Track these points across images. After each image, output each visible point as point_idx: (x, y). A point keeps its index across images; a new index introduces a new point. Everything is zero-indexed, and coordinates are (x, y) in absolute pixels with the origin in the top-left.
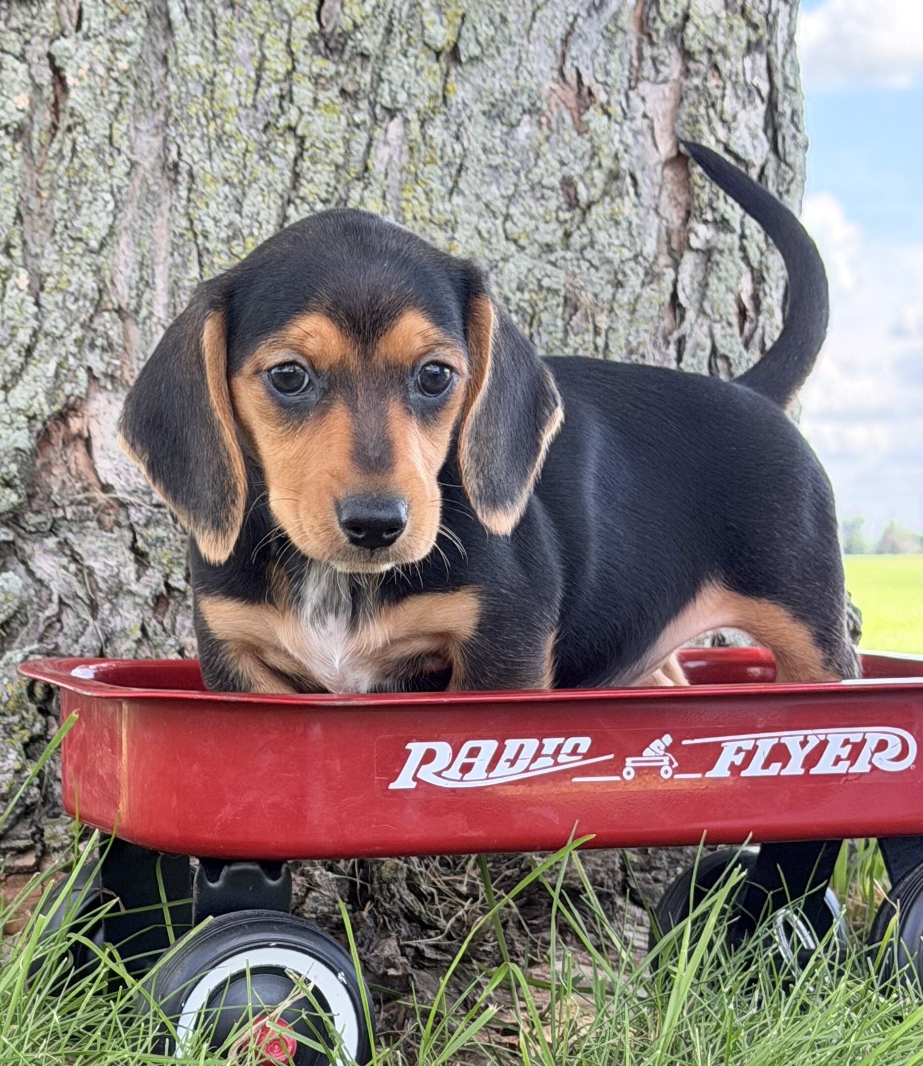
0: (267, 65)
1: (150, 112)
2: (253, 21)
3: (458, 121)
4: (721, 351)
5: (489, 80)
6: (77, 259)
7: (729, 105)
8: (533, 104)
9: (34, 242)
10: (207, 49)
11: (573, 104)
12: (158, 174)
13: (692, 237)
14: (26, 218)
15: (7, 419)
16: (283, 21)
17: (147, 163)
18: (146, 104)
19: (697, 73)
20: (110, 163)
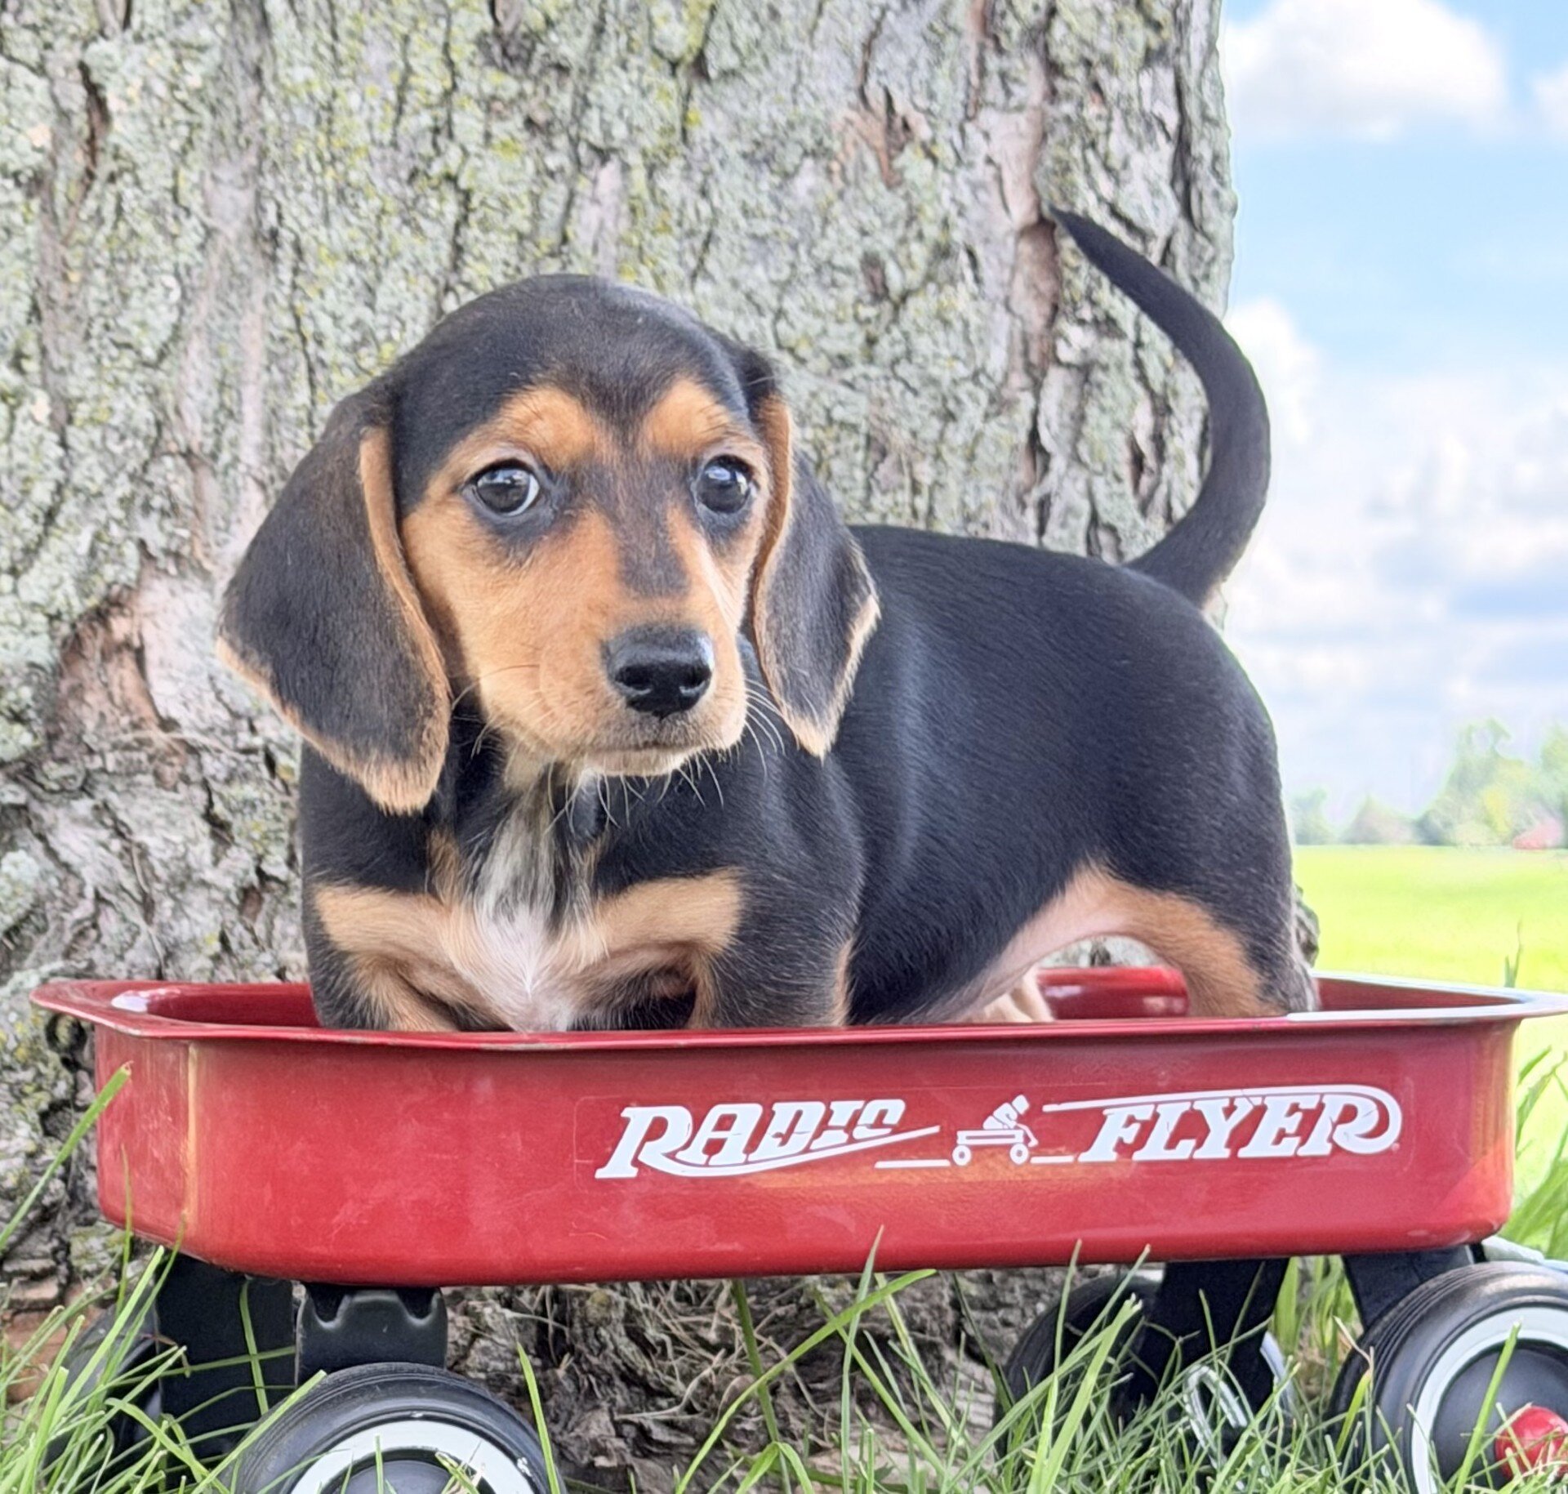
0: (413, 80)
1: (234, 153)
2: (393, 15)
3: (705, 167)
4: (1105, 518)
5: (751, 106)
6: (123, 376)
7: (1117, 144)
8: (820, 143)
9: (58, 350)
10: (321, 57)
11: (880, 142)
12: (248, 246)
13: (1061, 346)
14: (46, 314)
15: (17, 619)
16: (437, 16)
17: (232, 229)
18: (229, 140)
19: (1069, 96)
20: (174, 229)
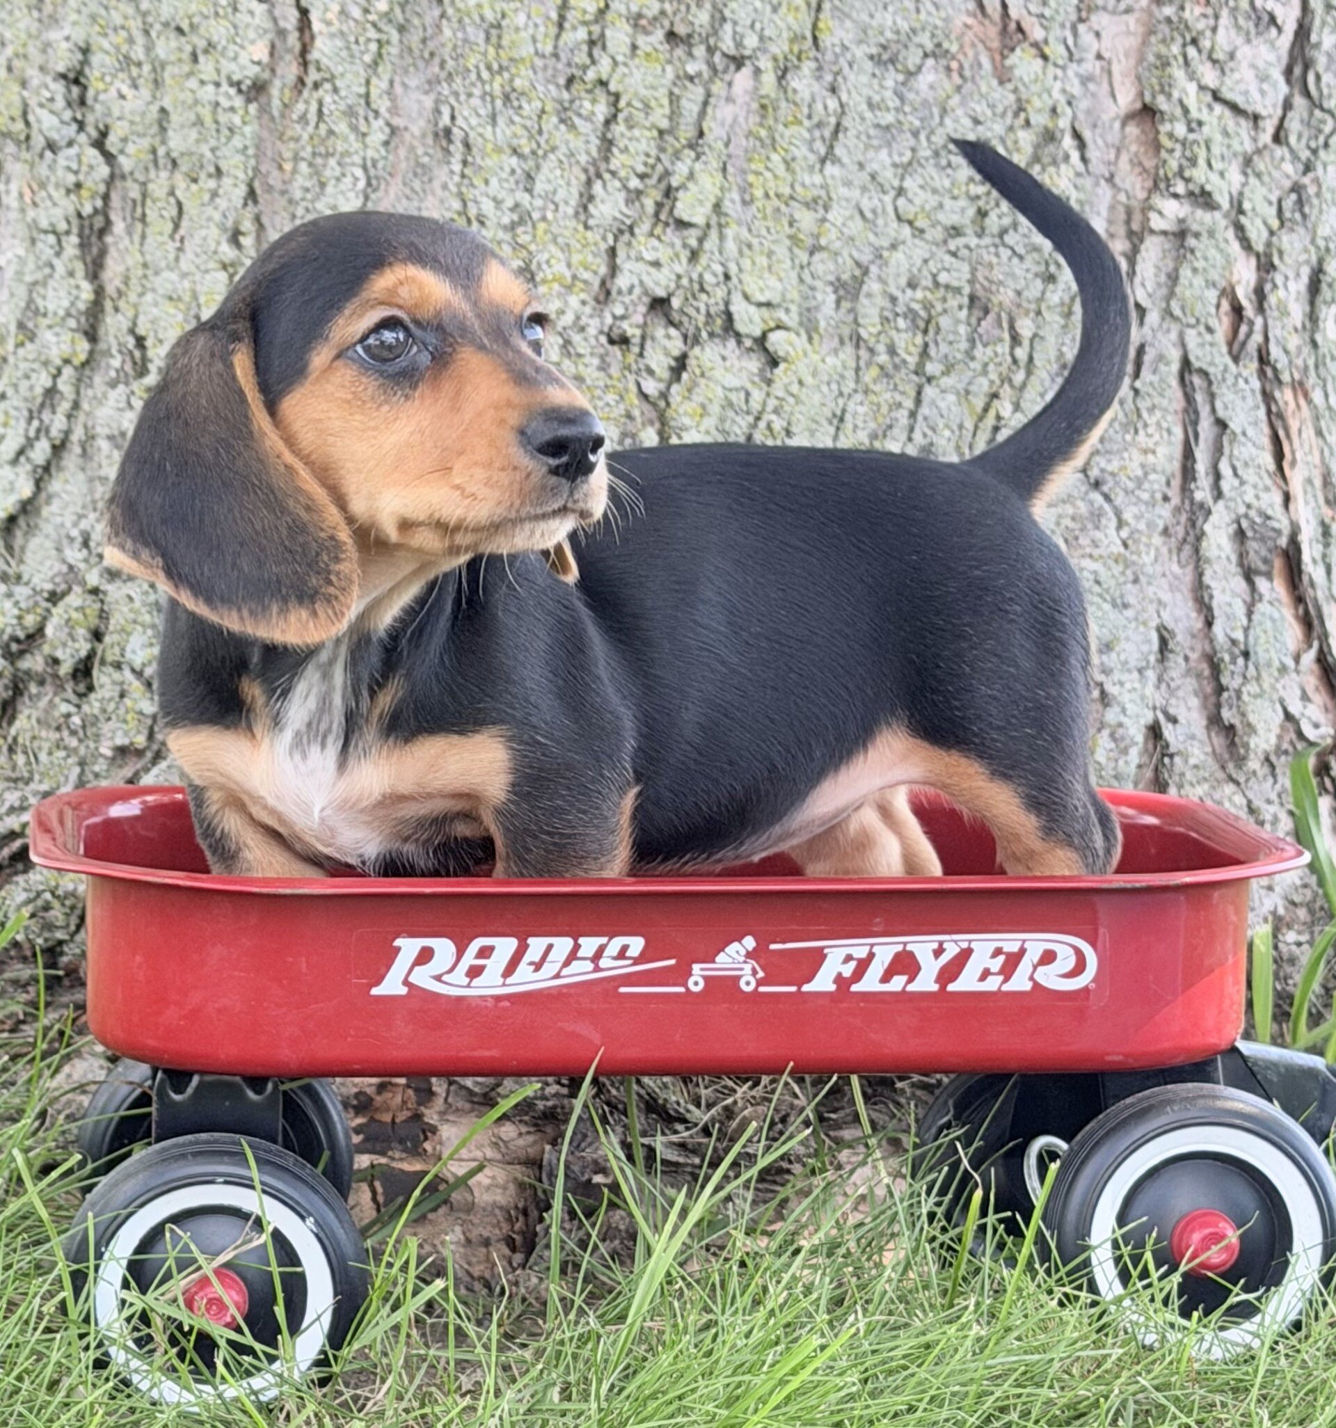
1: (421, 64)
3: (835, 69)
4: (1196, 364)
5: (878, 15)
8: (939, 45)
9: (274, 227)
11: (996, 44)
12: (430, 140)
13: (1153, 216)
14: (262, 198)
17: (416, 128)
18: (417, 53)
20: (363, 129)
